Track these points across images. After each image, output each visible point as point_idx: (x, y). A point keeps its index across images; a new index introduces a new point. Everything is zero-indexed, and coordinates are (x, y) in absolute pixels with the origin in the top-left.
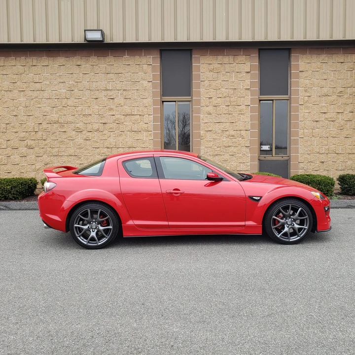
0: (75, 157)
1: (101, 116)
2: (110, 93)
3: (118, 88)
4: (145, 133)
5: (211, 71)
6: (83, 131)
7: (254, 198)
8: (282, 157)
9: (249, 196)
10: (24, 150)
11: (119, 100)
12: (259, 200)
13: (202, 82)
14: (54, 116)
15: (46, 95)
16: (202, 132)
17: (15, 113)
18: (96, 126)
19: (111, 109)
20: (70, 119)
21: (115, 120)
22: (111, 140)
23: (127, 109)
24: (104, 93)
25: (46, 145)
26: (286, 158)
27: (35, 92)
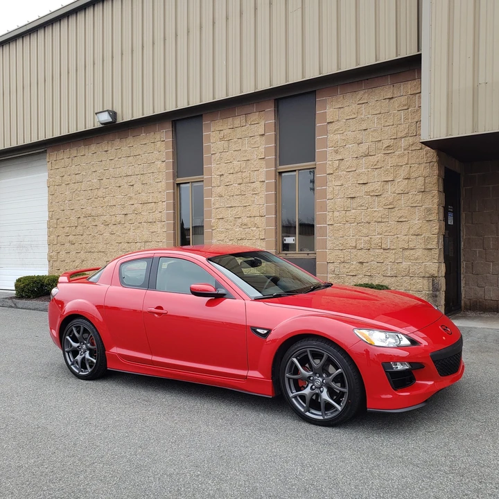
0: (102, 254)
1: (123, 206)
2: (130, 179)
3: (136, 173)
4: (160, 225)
5: (221, 139)
6: (110, 223)
7: (258, 330)
8: (308, 254)
9: (251, 327)
10: (67, 245)
11: (138, 187)
12: (265, 335)
13: (213, 156)
14: (89, 209)
15: (83, 186)
16: (213, 221)
17: (62, 208)
18: (119, 218)
19: (131, 198)
20: (100, 211)
21: (134, 210)
22: (131, 233)
23: (144, 197)
24: (126, 179)
25: (83, 240)
26: (312, 256)
27: (76, 184)
